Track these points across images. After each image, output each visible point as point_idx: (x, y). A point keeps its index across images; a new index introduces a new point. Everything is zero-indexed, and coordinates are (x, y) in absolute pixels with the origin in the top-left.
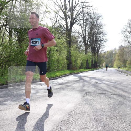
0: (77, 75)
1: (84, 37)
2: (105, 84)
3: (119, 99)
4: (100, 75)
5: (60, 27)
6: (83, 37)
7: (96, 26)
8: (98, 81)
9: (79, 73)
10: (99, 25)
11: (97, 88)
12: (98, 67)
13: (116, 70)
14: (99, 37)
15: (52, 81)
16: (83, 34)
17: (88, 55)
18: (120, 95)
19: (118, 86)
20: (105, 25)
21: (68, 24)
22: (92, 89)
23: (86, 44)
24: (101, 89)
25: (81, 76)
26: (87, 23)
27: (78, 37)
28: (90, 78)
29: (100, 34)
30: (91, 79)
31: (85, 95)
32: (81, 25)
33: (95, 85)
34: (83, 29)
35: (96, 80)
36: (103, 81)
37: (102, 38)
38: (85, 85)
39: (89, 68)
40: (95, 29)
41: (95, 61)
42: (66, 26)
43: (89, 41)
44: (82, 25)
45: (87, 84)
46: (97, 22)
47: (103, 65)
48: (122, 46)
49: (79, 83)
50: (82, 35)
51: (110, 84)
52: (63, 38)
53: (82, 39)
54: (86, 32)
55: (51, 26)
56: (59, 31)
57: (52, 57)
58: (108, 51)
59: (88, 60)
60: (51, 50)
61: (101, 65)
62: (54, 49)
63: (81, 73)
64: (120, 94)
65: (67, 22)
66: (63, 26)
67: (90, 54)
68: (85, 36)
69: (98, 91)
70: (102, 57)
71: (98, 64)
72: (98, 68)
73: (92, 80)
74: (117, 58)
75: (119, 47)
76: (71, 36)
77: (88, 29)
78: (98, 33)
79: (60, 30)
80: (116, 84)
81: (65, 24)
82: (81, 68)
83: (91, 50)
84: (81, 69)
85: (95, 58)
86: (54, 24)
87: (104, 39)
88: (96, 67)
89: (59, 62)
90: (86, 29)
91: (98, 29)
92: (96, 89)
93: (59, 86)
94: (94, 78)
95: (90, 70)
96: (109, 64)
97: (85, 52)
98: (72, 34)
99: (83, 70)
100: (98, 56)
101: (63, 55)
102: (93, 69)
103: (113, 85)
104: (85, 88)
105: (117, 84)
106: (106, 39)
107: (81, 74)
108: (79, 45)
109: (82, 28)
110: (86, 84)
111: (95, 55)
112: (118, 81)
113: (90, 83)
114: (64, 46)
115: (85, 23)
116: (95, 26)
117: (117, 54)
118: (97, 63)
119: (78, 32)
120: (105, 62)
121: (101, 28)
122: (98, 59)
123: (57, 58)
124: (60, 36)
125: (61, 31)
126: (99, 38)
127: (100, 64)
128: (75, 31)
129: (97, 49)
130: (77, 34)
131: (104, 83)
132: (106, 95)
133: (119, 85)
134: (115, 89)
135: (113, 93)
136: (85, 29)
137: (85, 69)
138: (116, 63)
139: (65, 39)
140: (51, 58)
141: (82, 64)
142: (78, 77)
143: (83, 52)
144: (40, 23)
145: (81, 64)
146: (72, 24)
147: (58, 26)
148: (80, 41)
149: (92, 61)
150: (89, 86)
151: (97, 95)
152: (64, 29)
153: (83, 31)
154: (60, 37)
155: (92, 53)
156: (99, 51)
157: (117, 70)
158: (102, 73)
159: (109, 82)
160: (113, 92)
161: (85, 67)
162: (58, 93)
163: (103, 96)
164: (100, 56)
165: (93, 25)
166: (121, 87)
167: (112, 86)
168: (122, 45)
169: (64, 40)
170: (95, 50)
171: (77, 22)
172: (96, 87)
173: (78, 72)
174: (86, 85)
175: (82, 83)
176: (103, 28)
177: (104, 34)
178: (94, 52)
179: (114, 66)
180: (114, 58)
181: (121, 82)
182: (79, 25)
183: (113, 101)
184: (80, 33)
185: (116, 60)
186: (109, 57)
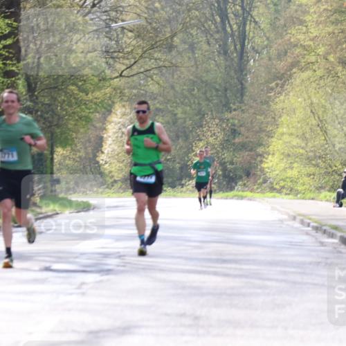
13: (304, 221)
47: (100, 142)
61: (60, 152)
96: (183, 134)
138: (299, 117)
157: (320, 228)
179: (273, 164)
185: (295, 64)
186: (186, 27)
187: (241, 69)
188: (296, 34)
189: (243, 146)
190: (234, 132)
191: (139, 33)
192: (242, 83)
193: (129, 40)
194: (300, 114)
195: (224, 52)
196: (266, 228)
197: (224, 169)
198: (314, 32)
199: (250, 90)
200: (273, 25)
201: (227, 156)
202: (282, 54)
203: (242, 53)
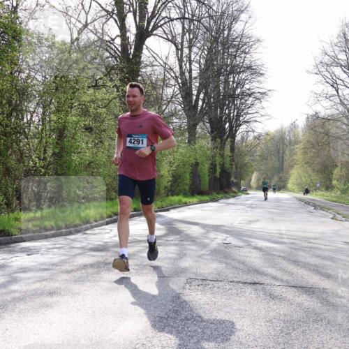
0: (160, 216)
1: (184, 83)
2: (256, 248)
3: (306, 304)
4: (240, 218)
5: (100, 47)
6: (180, 81)
7: (227, 43)
8: (230, 239)
9: (168, 210)
10: (239, 39)
11: (229, 261)
12: (234, 189)
13: (297, 198)
14: (237, 85)
15: (68, 237)
16: (182, 73)
17: (196, 146)
18: (307, 290)
19: (303, 256)
20: (258, 41)
21: (128, 34)
22: (211, 267)
23: (190, 107)
24: (242, 266)
25: (171, 218)
26: (194, 33)
27: (164, 80)
28: (204, 226)
29: (240, 73)
30: (208, 232)
31: (184, 288)
32: (173, 41)
33: (222, 254)
34: (182, 54)
35: (224, 236)
36: (248, 239)
37: (247, 86)
38: (185, 252)
39: (201, 193)
40: (224, 53)
41: (222, 166)
42: (122, 40)
43: (202, 96)
44: (179, 40)
45: (194, 247)
46: (230, 29)
47: (251, 180)
48: (316, 116)
49: (167, 245)
50: (178, 74)
51: (275, 249)
52: (109, 84)
53: (176, 89)
54: (190, 64)
55: (68, 40)
56: (97, 61)
57: (69, 154)
58: (267, 134)
59: (197, 164)
60: (64, 128)
61: (242, 182)
62: (77, 123)
63: (172, 211)
64: (309, 285)
65: (123, 28)
66: (109, 42)
67: (205, 142)
68: (188, 78)
69: (230, 274)
70: (245, 155)
71: (232, 179)
72: (236, 193)
73: (212, 235)
74: (299, 157)
75: (308, 118)
76: (140, 78)
77: (198, 56)
78: (234, 70)
79: (101, 57)
80: (295, 249)
81: (119, 34)
82: (172, 191)
83: (210, 130)
84: (172, 195)
85: (222, 156)
86: (79, 34)
87: (256, 90)
88: (226, 190)
89: (95, 170)
90: (192, 54)
91: (235, 56)
92: (224, 265)
93: (93, 256)
94: (217, 228)
95: (206, 198)
96: (270, 179)
97: (187, 135)
98: (143, 70)
99: (181, 201)
100: (232, 149)
101: (109, 145)
102: (215, 195)
103: (283, 252)
104: (186, 263)
105: (299, 249)
106: (261, 91)
107: (173, 214)
108: (168, 109)
109: (179, 49)
110: (190, 247)
111: (222, 148)
112: (303, 237)
113: (204, 246)
114: (114, 115)
115: (189, 31)
116: (223, 44)
117: (300, 142)
118: (229, 175)
119: (166, 64)
120: (259, 171)
121: (244, 52)
122: (232, 160)
123: (88, 155)
124: (98, 77)
125: (103, 60)
126: (237, 87)
127: (240, 176)
128: (152, 59)
129: (231, 127)
130: (159, 70)
131: (254, 244)
132: (260, 287)
133: (304, 251)
134: (291, 267)
135: (282, 281)
136: (190, 54)
137: (185, 195)
138: (295, 175)
139: (116, 90)
140: (66, 158)
141: (176, 178)
142: (162, 225)
143: (182, 134)
144: (27, 28)
145: (173, 176)
146: (143, 35)
147: (94, 42)
148: (172, 97)
149: (213, 167)
150: (200, 256)
151: (228, 287)
152: (112, 52)
153: (180, 61)
154: (101, 82)
155: (214, 139)
156: (236, 131)
157: (300, 200)
158: (247, 211)
159: (269, 241)
160: (285, 277)
161: (187, 188)
162: (89, 281)
163: (248, 290)
164: (239, 149)
165: (216, 40)
166: (314, 261)
167: (282, 254)
168: (316, 113)
169: (112, 93)
170: (223, 131)
171: (160, 29)
172: (224, 260)
173: (164, 204)
174: (192, 253)
175: (175, 245)
176: (251, 50)
177: (256, 73)
178: (221, 137)
179: (289, 185)
180: (291, 156)
181: (313, 241)
182: (168, 40)
183: (283, 309)
184: (171, 69)
185: (295, 164)
186: (271, 155)
187: (283, 164)
188: (295, 157)
189: (283, 181)
190: (281, 178)
191: (260, 156)
192: (283, 167)
193: (258, 158)
194: (296, 174)
195: (279, 160)
196: (288, 199)
198: (300, 157)
199: (285, 170)
200: (290, 155)
201: (279, 183)
202: (292, 162)
203: (283, 161)
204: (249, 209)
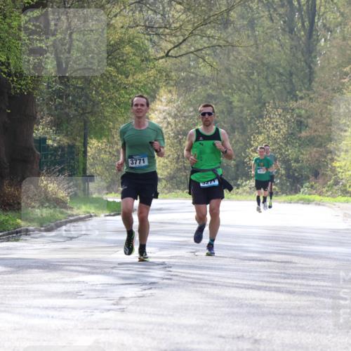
187: (310, 50)
189: (311, 141)
190: (300, 124)
191: (189, 5)
192: (310, 65)
193: (177, 14)
195: (290, 29)
197: (288, 168)
199: (320, 76)
201: (291, 152)
203: (311, 31)
204: (131, 291)
